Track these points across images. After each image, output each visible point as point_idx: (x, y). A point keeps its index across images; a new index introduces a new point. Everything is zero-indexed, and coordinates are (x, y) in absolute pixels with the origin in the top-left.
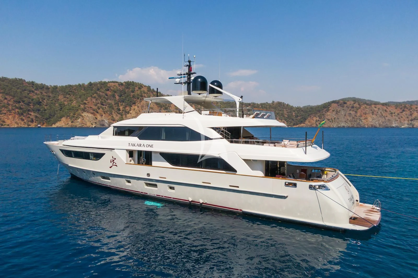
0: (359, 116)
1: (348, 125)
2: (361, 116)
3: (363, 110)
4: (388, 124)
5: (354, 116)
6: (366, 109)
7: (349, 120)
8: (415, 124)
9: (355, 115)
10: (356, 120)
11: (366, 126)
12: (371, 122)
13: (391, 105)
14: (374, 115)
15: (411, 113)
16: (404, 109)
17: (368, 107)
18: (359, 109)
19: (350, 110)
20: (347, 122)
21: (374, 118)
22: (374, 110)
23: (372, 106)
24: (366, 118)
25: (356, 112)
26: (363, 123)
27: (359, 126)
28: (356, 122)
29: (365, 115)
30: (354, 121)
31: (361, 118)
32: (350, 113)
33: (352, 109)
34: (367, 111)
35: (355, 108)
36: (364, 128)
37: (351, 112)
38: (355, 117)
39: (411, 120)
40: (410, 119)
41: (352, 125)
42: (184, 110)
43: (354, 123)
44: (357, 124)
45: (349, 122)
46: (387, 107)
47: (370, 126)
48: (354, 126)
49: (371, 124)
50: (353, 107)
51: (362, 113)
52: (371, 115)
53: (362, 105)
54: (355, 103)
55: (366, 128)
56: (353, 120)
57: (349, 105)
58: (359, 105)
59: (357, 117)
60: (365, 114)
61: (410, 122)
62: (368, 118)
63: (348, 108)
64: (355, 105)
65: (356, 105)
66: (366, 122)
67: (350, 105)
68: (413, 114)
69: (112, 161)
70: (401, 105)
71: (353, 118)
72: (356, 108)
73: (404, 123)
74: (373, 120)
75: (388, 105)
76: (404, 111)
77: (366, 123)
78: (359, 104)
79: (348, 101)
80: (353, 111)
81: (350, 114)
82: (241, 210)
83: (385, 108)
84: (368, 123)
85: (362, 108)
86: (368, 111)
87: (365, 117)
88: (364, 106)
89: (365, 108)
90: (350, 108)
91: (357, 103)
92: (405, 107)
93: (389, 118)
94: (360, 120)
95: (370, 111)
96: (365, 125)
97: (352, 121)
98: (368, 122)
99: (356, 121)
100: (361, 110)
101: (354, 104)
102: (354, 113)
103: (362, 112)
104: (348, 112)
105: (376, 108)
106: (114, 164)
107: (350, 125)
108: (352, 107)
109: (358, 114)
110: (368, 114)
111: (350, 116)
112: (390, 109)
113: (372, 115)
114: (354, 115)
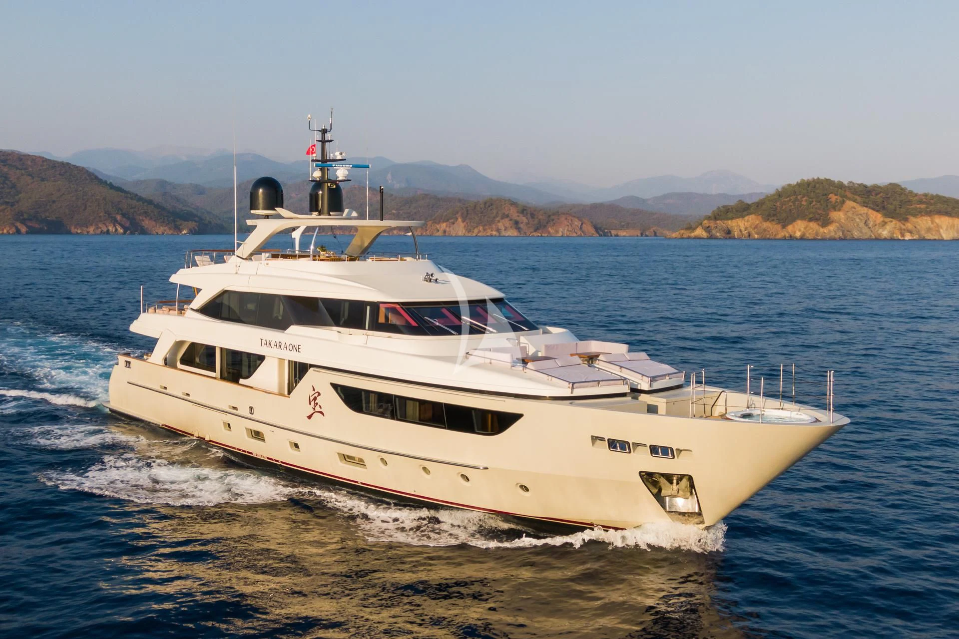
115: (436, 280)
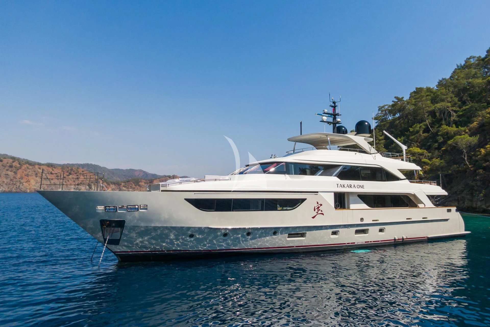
0: (19, 178)
1: (4, 190)
2: (22, 178)
3: (25, 170)
4: (54, 188)
5: (12, 178)
6: (29, 170)
7: (6, 182)
8: (81, 189)
9: (14, 177)
10: (15, 182)
11: (28, 191)
12: (34, 185)
13: (58, 167)
14: (37, 177)
15: (78, 177)
16: (71, 172)
17: (31, 167)
18: (19, 169)
19: (7, 170)
20: (2, 186)
21: (37, 180)
22: (38, 171)
23: (36, 167)
24: (28, 181)
25: (15, 173)
26: (24, 187)
27: (18, 190)
28: (15, 186)
29: (27, 177)
30: (13, 184)
31: (22, 181)
32: (6, 173)
33: (10, 169)
34: (29, 172)
35: (14, 168)
36: (25, 192)
37: (9, 173)
38: (14, 179)
39: (78, 185)
40: (77, 183)
41: (9, 189)
42: (370, 151)
43: (13, 186)
44: (16, 187)
45: (5, 186)
46: (53, 168)
47: (33, 191)
48: (11, 191)
49: (34, 188)
50: (11, 166)
51: (24, 175)
52: (34, 177)
53: (24, 164)
54: (15, 162)
55: (28, 193)
56: (11, 182)
57: (6, 163)
58: (19, 164)
59: (17, 179)
60: (27, 175)
61: (77, 187)
62: (31, 181)
63: (4, 167)
64: (14, 164)
65: (16, 164)
66: (28, 185)
67: (8, 163)
68: (79, 177)
69: (316, 208)
70: (68, 168)
71: (11, 180)
72: (16, 168)
73: (71, 188)
74: (37, 184)
75: (53, 167)
76: (70, 174)
77: (28, 187)
78: (19, 162)
79: (5, 158)
80: (11, 171)
81: (7, 175)
82: (427, 237)
83: (50, 170)
84: (31, 187)
85: (23, 168)
86: (31, 172)
87: (26, 179)
88: (25, 166)
89: (27, 168)
90: (7, 168)
91: (17, 161)
92: (72, 170)
93: (55, 182)
94: (20, 183)
95: (34, 173)
96: (27, 189)
97: (9, 184)
98: (31, 185)
99: (15, 184)
100: (22, 170)
101: (13, 162)
102: (13, 174)
103: (23, 173)
104: (4, 172)
105: (40, 169)
106: (320, 212)
107: (7, 190)
108: (9, 166)
109: (19, 176)
110: (31, 176)
111: (7, 178)
112: (56, 171)
113: (36, 178)
114: (12, 176)
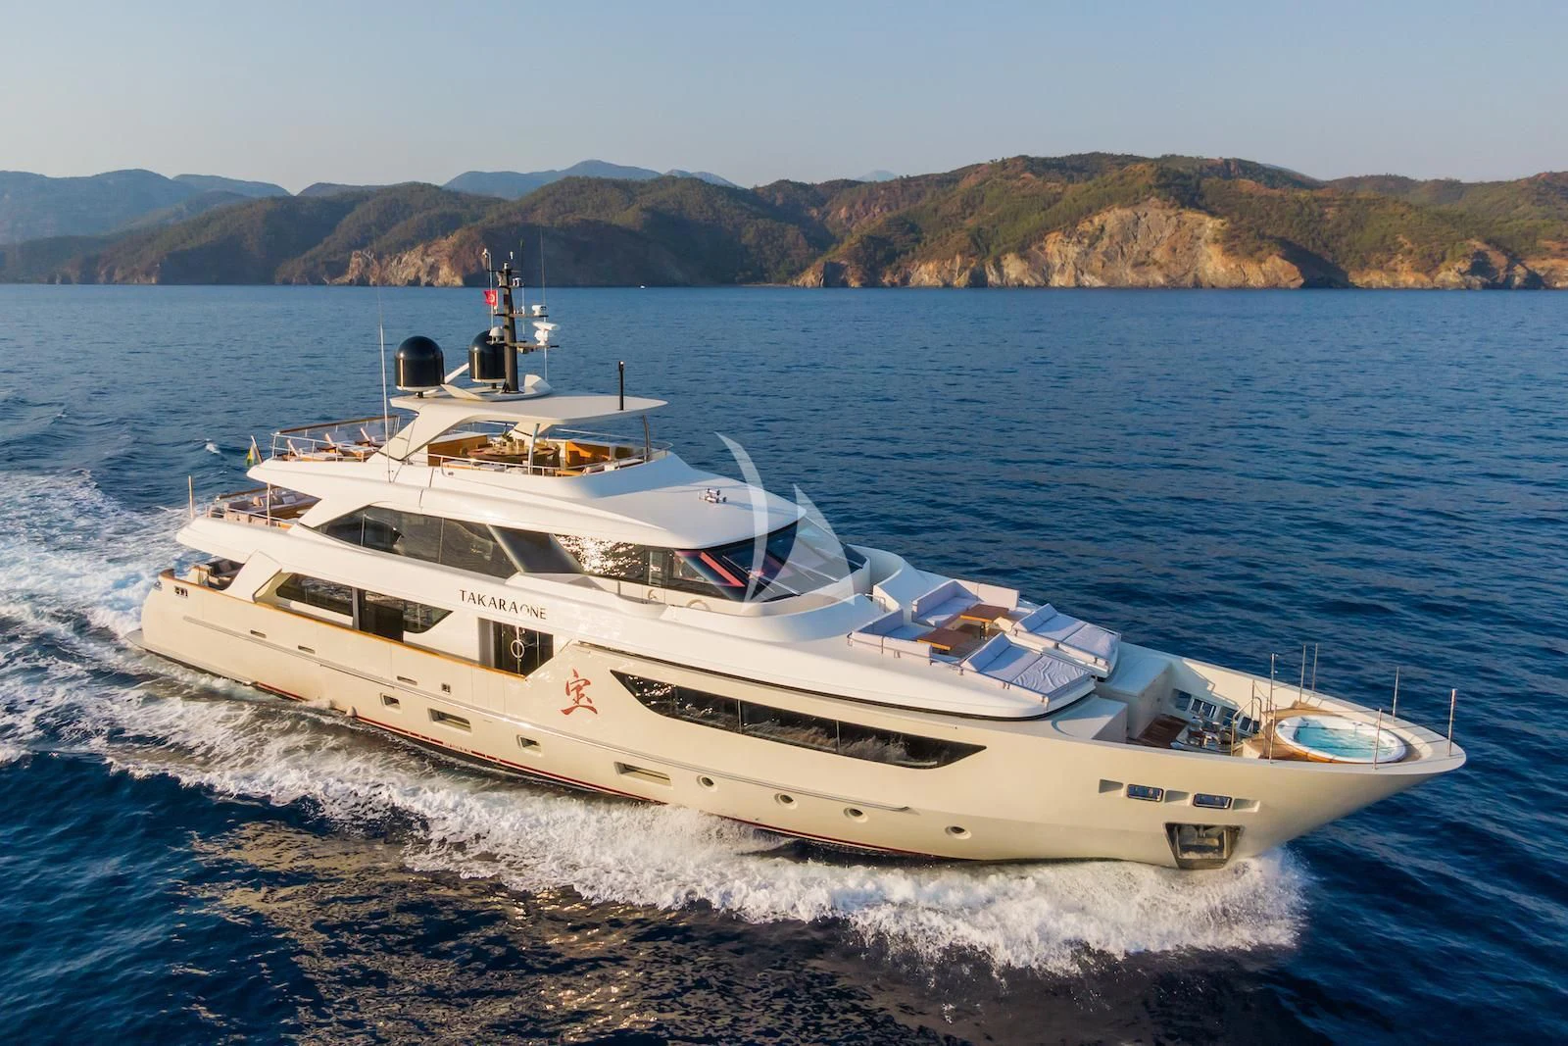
115: (724, 499)
